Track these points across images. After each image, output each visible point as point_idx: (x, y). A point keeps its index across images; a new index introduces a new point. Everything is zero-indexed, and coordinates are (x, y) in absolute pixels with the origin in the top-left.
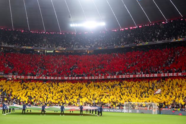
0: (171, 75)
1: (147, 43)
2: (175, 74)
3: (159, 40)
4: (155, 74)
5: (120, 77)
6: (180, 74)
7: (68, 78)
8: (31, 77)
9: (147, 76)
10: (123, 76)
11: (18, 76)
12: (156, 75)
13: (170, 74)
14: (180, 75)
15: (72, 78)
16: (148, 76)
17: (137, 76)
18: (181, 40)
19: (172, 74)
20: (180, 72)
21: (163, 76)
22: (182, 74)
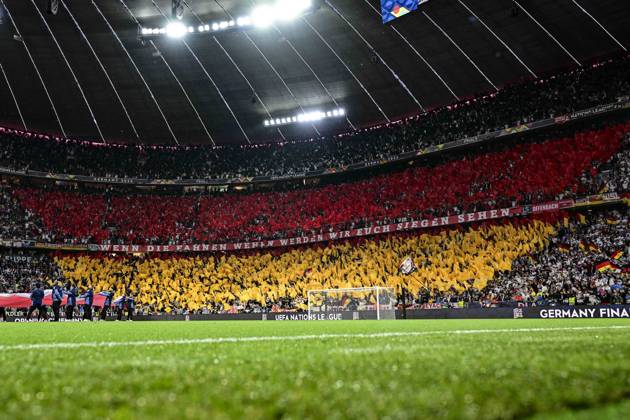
0: (482, 215)
1: (441, 146)
2: (493, 214)
3: (469, 136)
4: (443, 219)
5: (359, 233)
6: (506, 212)
7: (243, 246)
8: (156, 248)
9: (423, 226)
10: (366, 229)
11: (124, 247)
12: (445, 221)
13: (479, 213)
14: (507, 214)
15: (251, 245)
16: (426, 225)
17: (400, 227)
18: (523, 128)
19: (485, 213)
20: (504, 208)
21: (463, 220)
22: (510, 212)
